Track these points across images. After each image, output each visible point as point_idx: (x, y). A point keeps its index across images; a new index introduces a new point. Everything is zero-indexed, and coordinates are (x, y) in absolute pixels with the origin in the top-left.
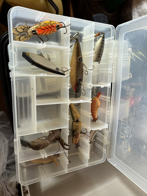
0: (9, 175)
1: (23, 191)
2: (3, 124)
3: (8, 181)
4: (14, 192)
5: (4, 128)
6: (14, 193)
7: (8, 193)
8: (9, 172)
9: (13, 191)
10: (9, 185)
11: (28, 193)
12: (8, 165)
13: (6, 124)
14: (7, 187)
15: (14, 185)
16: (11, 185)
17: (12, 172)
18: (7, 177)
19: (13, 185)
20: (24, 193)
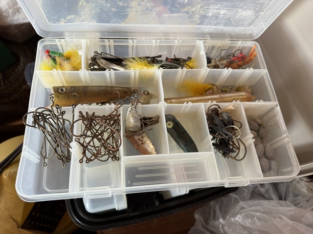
0: (296, 195)
12: (280, 198)
16: (311, 190)
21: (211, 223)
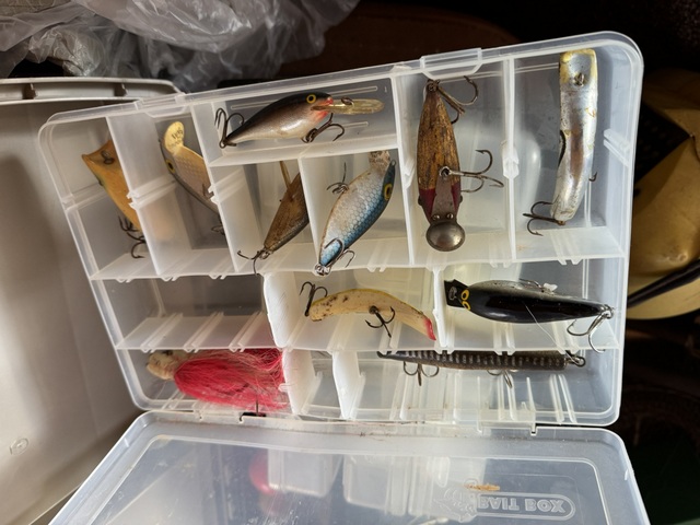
0: (99, 34)
1: (35, 84)
2: (279, 43)
3: (80, 32)
4: (37, 50)
5: (265, 46)
6: (31, 48)
7: (37, 28)
8: (110, 37)
9: (39, 47)
10: (64, 34)
11: (25, 97)
13: (276, 53)
14: (59, 27)
15: (59, 51)
16: (64, 41)
17: (109, 47)
18: (91, 29)
19: (63, 46)
20: (28, 85)
21: (293, 22)
